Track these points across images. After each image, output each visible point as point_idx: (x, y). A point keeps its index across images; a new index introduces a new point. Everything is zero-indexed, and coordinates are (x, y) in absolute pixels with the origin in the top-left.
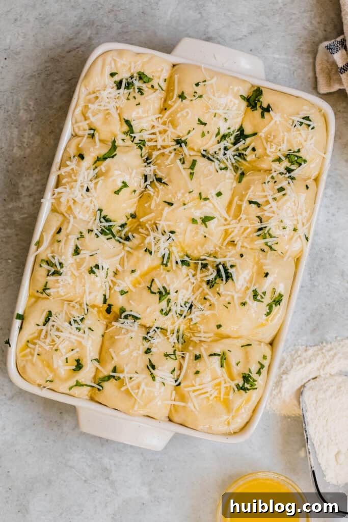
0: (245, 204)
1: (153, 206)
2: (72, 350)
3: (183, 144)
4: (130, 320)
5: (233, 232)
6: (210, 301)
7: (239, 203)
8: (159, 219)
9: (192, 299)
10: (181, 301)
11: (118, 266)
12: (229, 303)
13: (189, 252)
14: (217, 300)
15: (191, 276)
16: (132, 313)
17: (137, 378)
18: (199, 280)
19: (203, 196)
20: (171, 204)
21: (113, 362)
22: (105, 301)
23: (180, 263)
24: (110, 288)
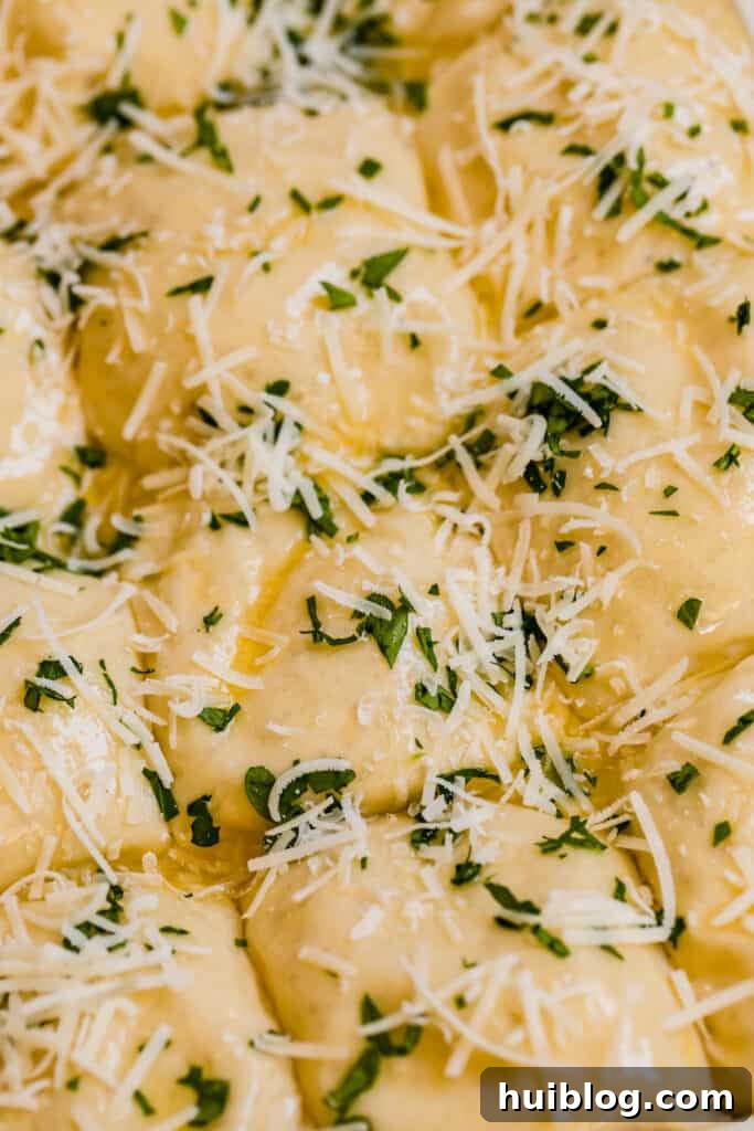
0: (491, 143)
1: (139, 341)
2: (141, 1048)
3: (127, 109)
4: (313, 806)
5: (508, 267)
6: (587, 534)
7: (464, 157)
8: (192, 365)
9: (515, 586)
10: (476, 622)
11: (139, 638)
12: (669, 491)
13: (389, 442)
14: (615, 509)
15: (453, 514)
16: (306, 767)
17: (485, 980)
18: (495, 502)
19: (313, 197)
20: (202, 286)
21: (346, 986)
22: (168, 806)
23: (378, 491)
24: (158, 734)
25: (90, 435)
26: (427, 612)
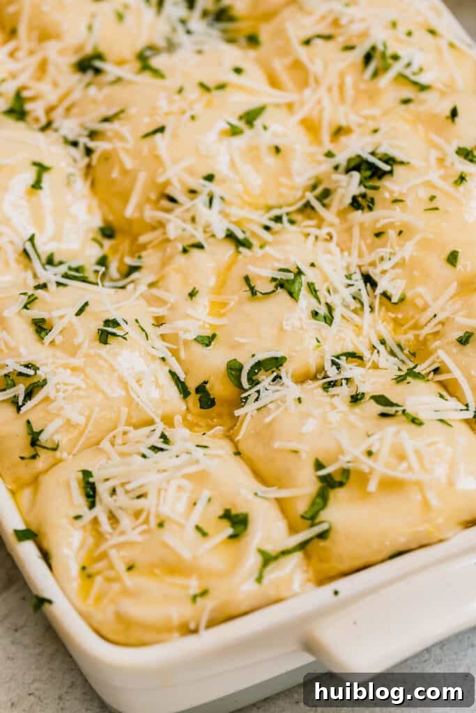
0: (302, 53)
1: (129, 163)
2: (195, 504)
3: (98, 64)
4: (265, 379)
5: (321, 111)
6: (391, 225)
7: (287, 61)
8: (160, 170)
9: (355, 261)
10: (339, 280)
11: (154, 309)
12: (432, 198)
13: (272, 202)
14: (404, 210)
15: (314, 231)
16: (261, 356)
17: (381, 439)
18: (336, 220)
19: (211, 84)
20: (161, 130)
21: (304, 455)
22: (184, 391)
23: (271, 224)
24: (175, 353)
25: (105, 221)
26: (310, 275)
